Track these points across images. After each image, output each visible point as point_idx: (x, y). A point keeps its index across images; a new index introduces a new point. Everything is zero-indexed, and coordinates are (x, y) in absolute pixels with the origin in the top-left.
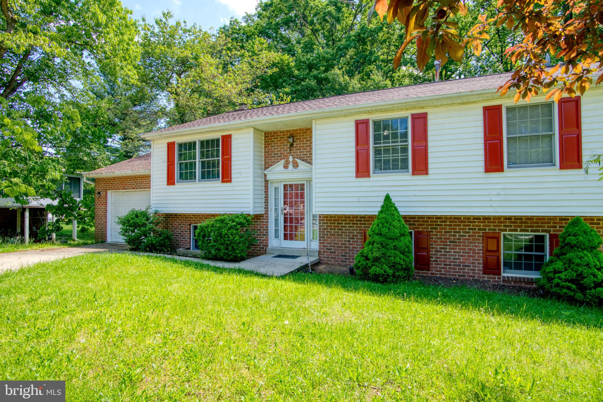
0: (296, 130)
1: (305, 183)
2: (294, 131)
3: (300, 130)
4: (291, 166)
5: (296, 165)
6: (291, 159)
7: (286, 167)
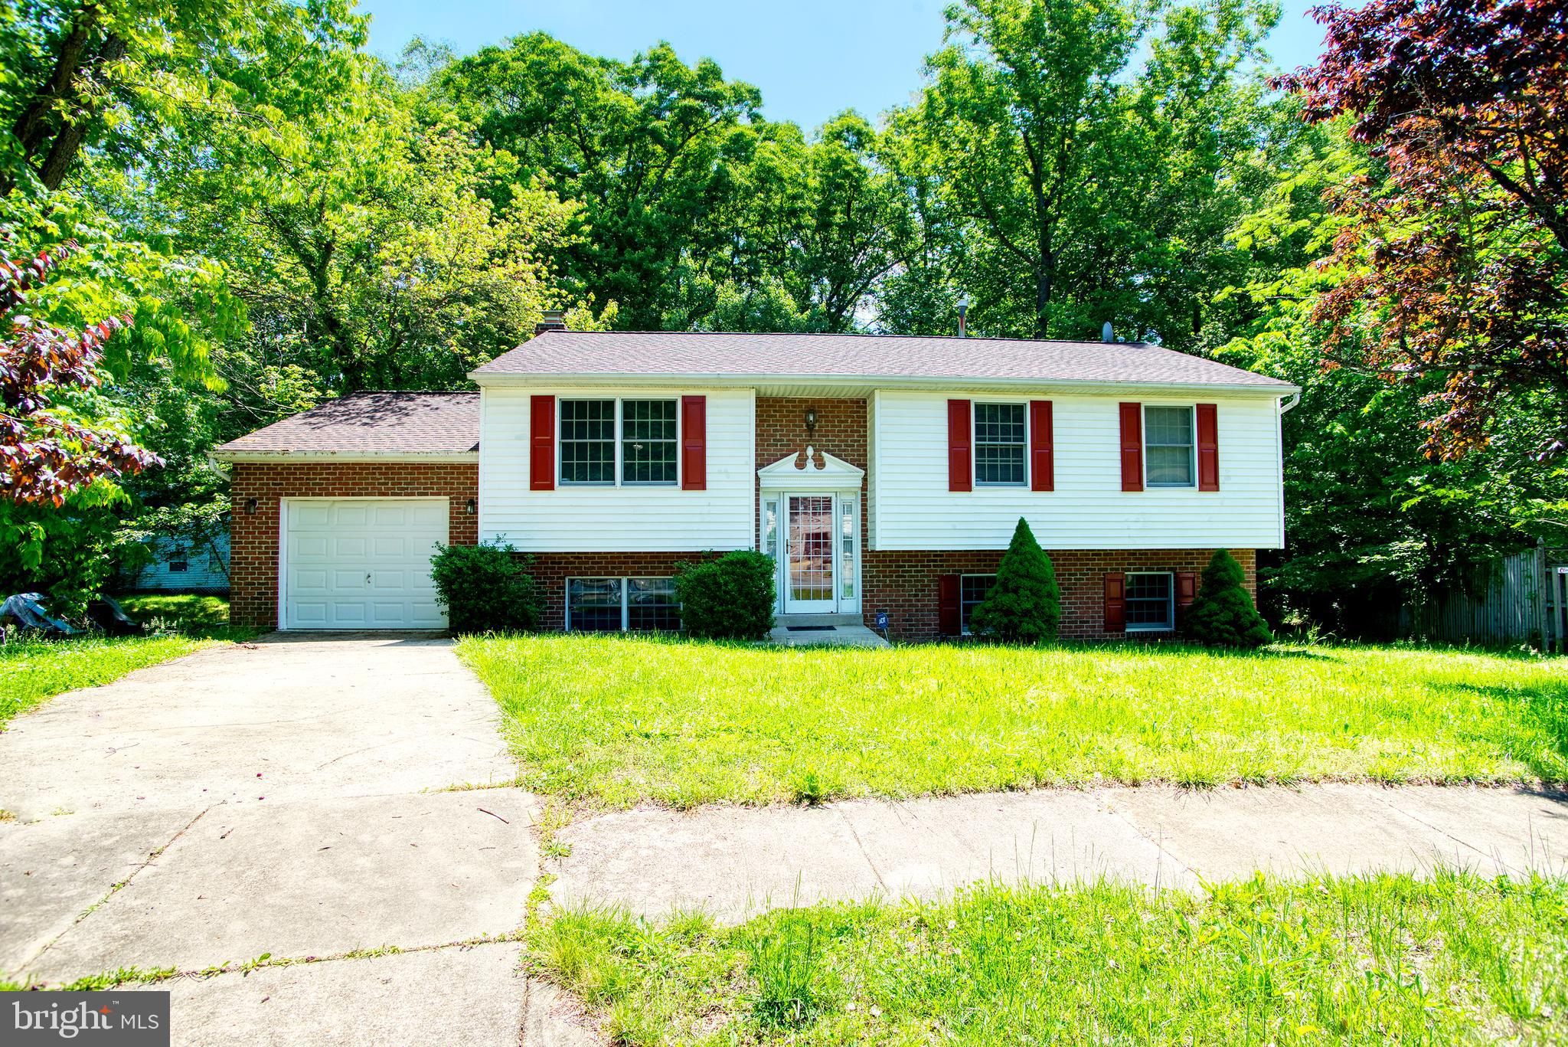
0: (819, 401)
1: (833, 496)
2: (814, 401)
3: (827, 400)
4: (810, 465)
5: (820, 464)
6: (810, 451)
7: (801, 464)
